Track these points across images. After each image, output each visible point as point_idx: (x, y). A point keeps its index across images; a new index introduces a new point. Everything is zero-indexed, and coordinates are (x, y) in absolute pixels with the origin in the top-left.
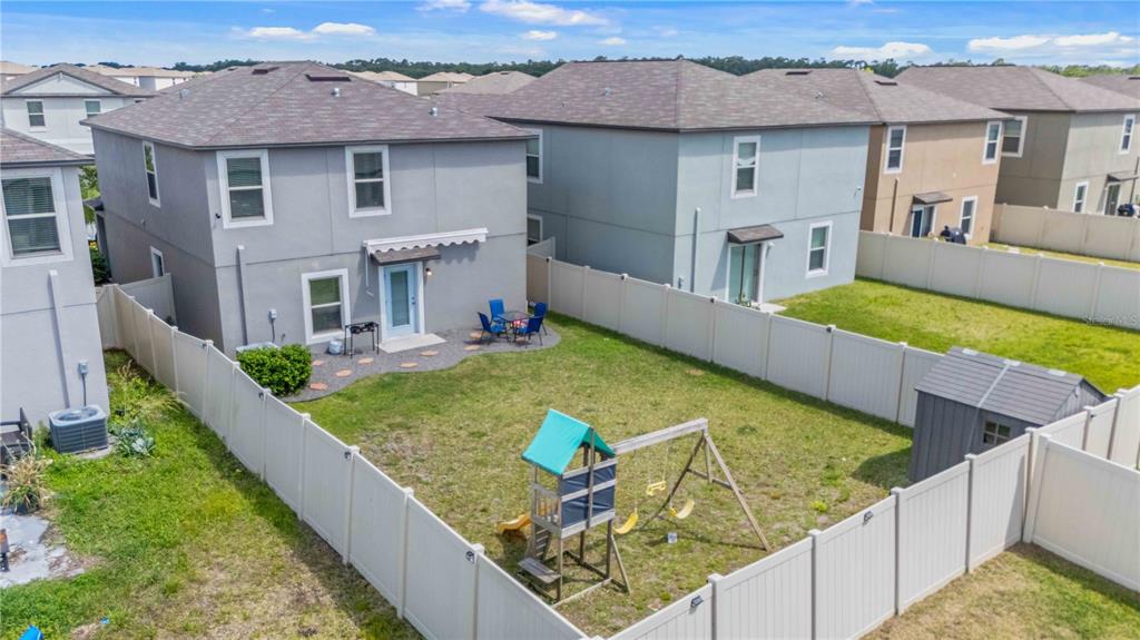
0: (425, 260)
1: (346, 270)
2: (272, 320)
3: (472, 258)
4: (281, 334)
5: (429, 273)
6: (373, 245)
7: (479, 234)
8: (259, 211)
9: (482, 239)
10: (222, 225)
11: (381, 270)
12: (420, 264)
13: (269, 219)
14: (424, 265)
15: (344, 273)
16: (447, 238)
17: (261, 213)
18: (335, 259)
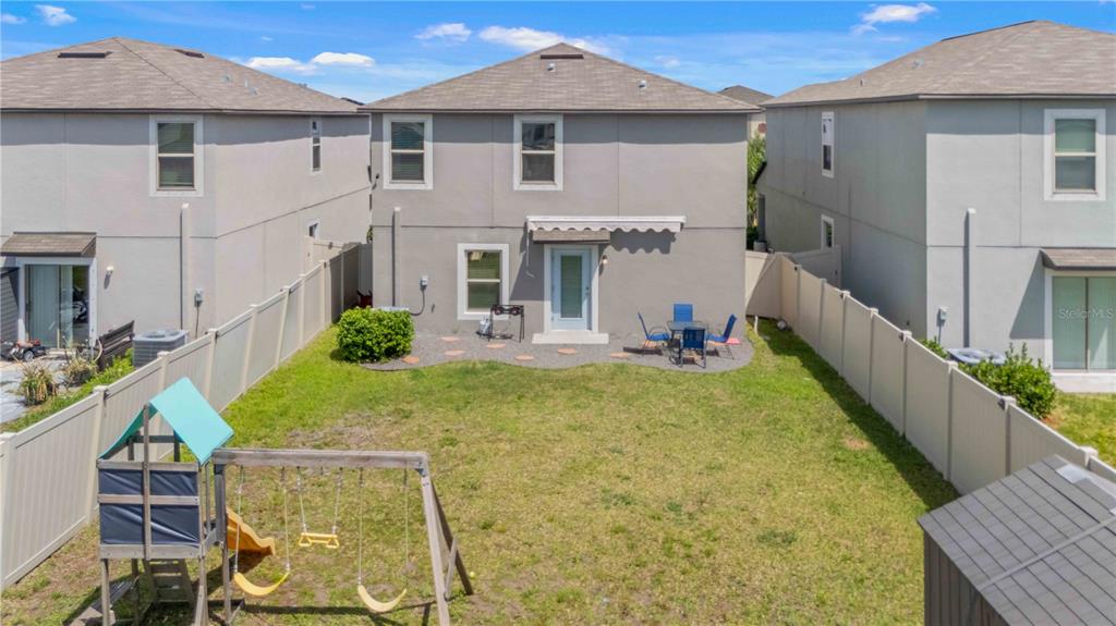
0: (602, 245)
1: (507, 246)
2: (423, 288)
3: (666, 250)
4: (431, 303)
5: (605, 261)
6: (535, 221)
7: (672, 222)
8: (419, 175)
9: (675, 229)
10: (382, 186)
11: (547, 250)
12: (595, 249)
13: (429, 183)
14: (601, 252)
15: (504, 248)
16: (628, 222)
17: (421, 178)
18: (495, 232)
